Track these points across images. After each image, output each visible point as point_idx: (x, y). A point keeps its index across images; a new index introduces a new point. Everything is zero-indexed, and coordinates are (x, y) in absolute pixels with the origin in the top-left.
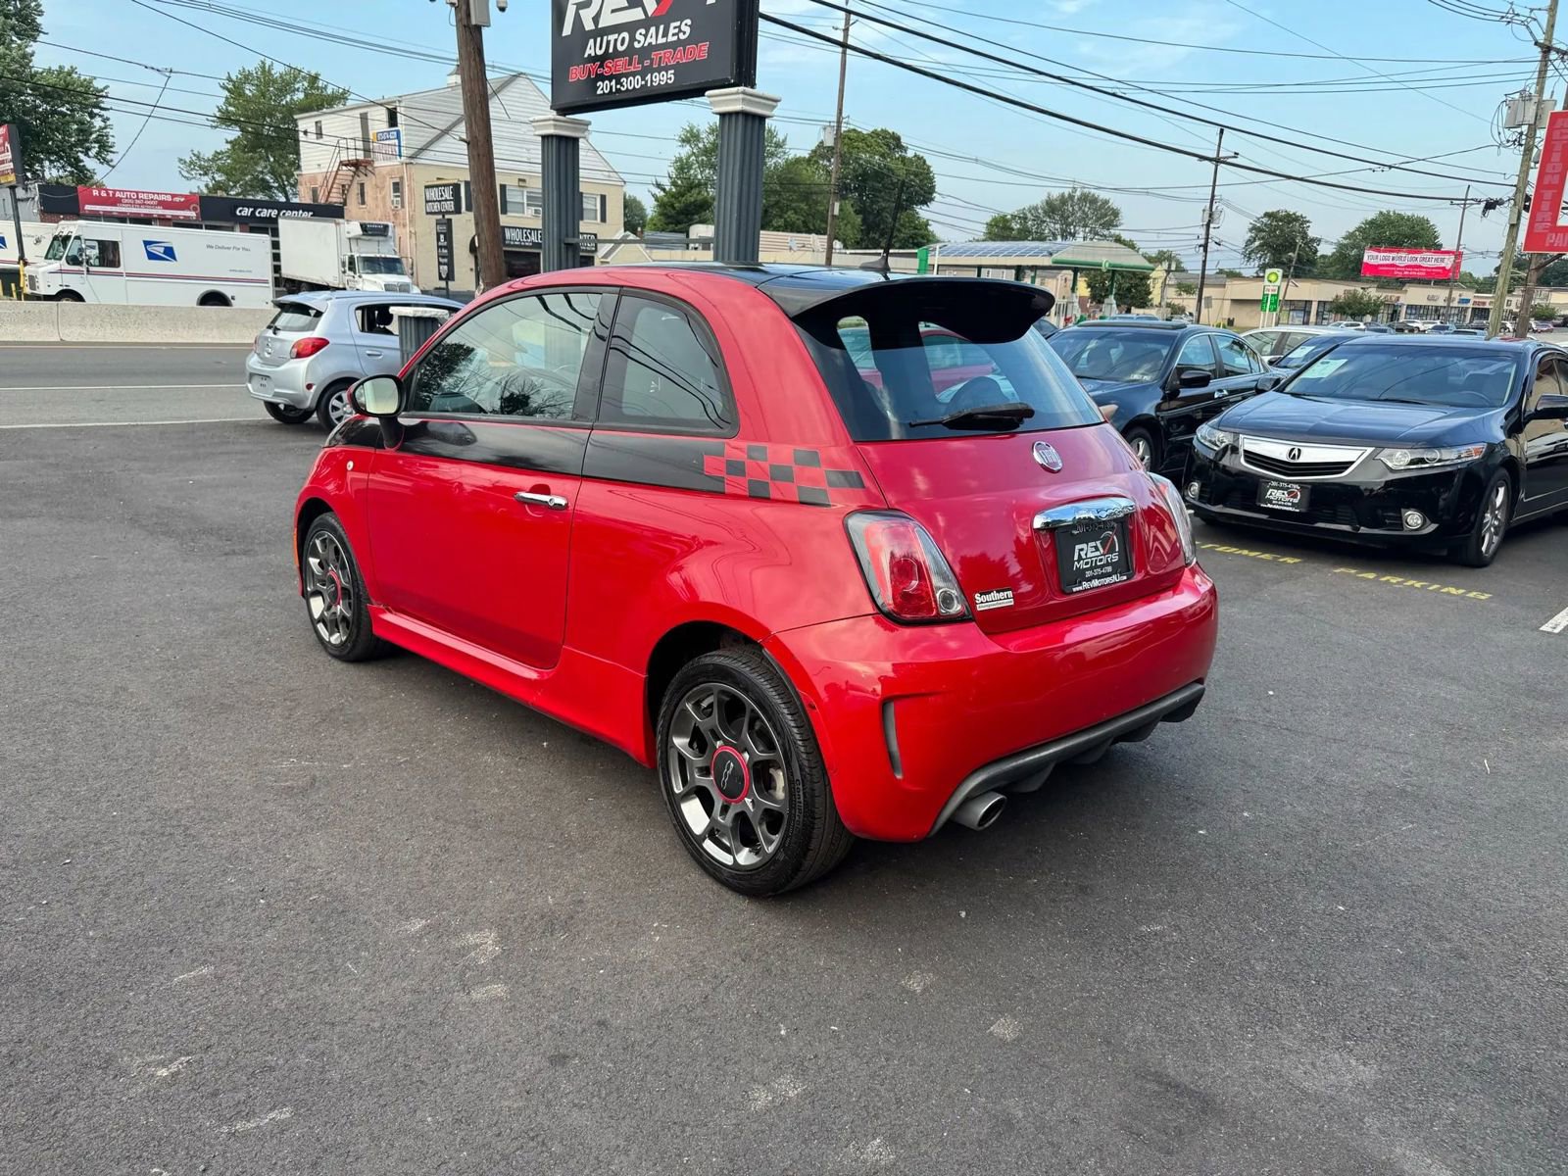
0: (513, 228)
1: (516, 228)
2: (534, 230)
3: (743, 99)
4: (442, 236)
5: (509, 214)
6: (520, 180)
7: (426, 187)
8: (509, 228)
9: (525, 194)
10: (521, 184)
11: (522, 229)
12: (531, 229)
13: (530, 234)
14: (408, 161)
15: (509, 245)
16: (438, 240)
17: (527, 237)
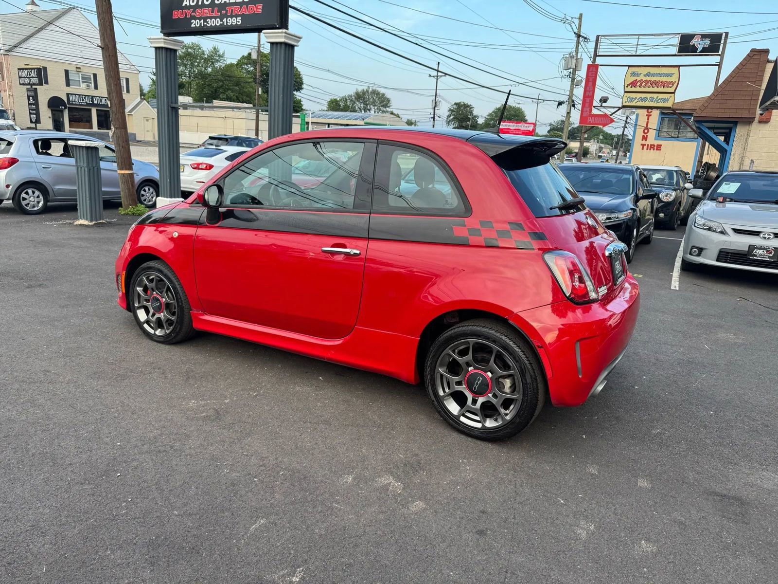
0: (74, 94)
1: (76, 95)
2: (87, 96)
3: (285, 36)
4: (31, 98)
5: (71, 87)
6: (77, 68)
7: (19, 69)
8: (72, 94)
9: (80, 76)
10: (78, 70)
11: (80, 95)
12: (85, 96)
13: (85, 98)
14: (5, 53)
15: (72, 104)
16: (29, 100)
17: (83, 100)
